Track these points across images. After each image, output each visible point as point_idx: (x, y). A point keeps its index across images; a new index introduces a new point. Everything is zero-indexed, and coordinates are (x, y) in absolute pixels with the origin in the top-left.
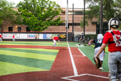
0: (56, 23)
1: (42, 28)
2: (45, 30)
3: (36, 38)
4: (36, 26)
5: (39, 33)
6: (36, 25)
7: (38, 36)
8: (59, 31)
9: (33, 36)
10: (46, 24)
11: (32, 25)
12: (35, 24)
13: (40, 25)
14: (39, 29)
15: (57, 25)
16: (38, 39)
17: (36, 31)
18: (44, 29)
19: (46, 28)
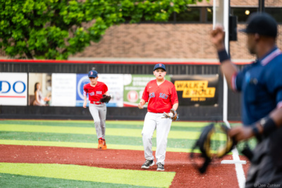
0: (158, 10)
1: (69, 38)
2: (89, 49)
3: (32, 98)
4: (32, 25)
5: (49, 69)
6: (34, 16)
7: (43, 84)
8: (176, 54)
9: (12, 87)
10: (94, 16)
11: (9, 18)
12: (26, 15)
13: (57, 21)
14: (53, 44)
15: (161, 22)
16: (42, 103)
17: (30, 56)
18: (79, 47)
19: (97, 38)
